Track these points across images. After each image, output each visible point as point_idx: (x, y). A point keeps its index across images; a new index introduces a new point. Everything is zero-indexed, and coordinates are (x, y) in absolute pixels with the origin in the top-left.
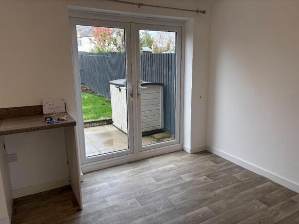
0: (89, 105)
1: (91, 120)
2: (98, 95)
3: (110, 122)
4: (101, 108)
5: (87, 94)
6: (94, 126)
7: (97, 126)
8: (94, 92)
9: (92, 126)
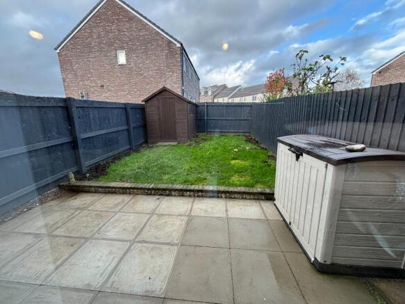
0: (247, 160)
1: (242, 189)
2: (262, 146)
3: (270, 197)
4: (261, 168)
5: (250, 145)
6: (246, 199)
7: (250, 199)
8: (257, 142)
9: (242, 198)
